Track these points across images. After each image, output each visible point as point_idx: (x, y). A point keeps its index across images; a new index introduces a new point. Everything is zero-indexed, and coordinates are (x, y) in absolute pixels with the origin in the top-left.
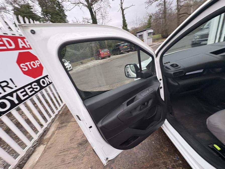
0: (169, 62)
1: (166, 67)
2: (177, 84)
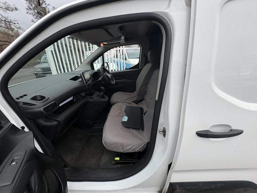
0: (25, 95)
1: (24, 103)
2: (56, 123)
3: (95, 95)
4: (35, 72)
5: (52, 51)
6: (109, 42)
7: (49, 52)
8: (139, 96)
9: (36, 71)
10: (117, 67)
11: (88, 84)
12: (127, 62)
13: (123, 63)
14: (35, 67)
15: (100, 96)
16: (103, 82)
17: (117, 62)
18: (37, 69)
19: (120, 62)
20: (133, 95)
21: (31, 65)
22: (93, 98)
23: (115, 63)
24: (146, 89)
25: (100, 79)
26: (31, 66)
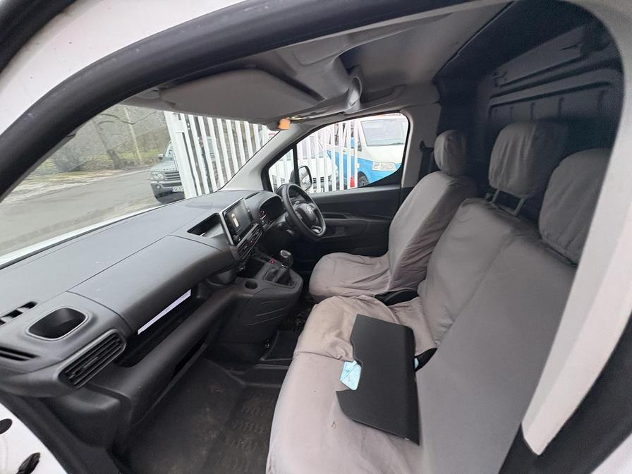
0: (30, 305)
2: (114, 402)
3: (262, 273)
4: (153, 182)
5: (183, 133)
6: (307, 114)
7: (177, 135)
8: (398, 282)
9: (155, 180)
10: (337, 168)
11: (239, 244)
12: (363, 155)
13: (353, 158)
14: (152, 169)
15: (279, 276)
16: (290, 231)
17: (337, 154)
18: (156, 175)
19: (345, 156)
20: (378, 266)
21: (151, 161)
22: (255, 286)
23: (330, 156)
24: (427, 262)
25: (283, 219)
26: (151, 163)
